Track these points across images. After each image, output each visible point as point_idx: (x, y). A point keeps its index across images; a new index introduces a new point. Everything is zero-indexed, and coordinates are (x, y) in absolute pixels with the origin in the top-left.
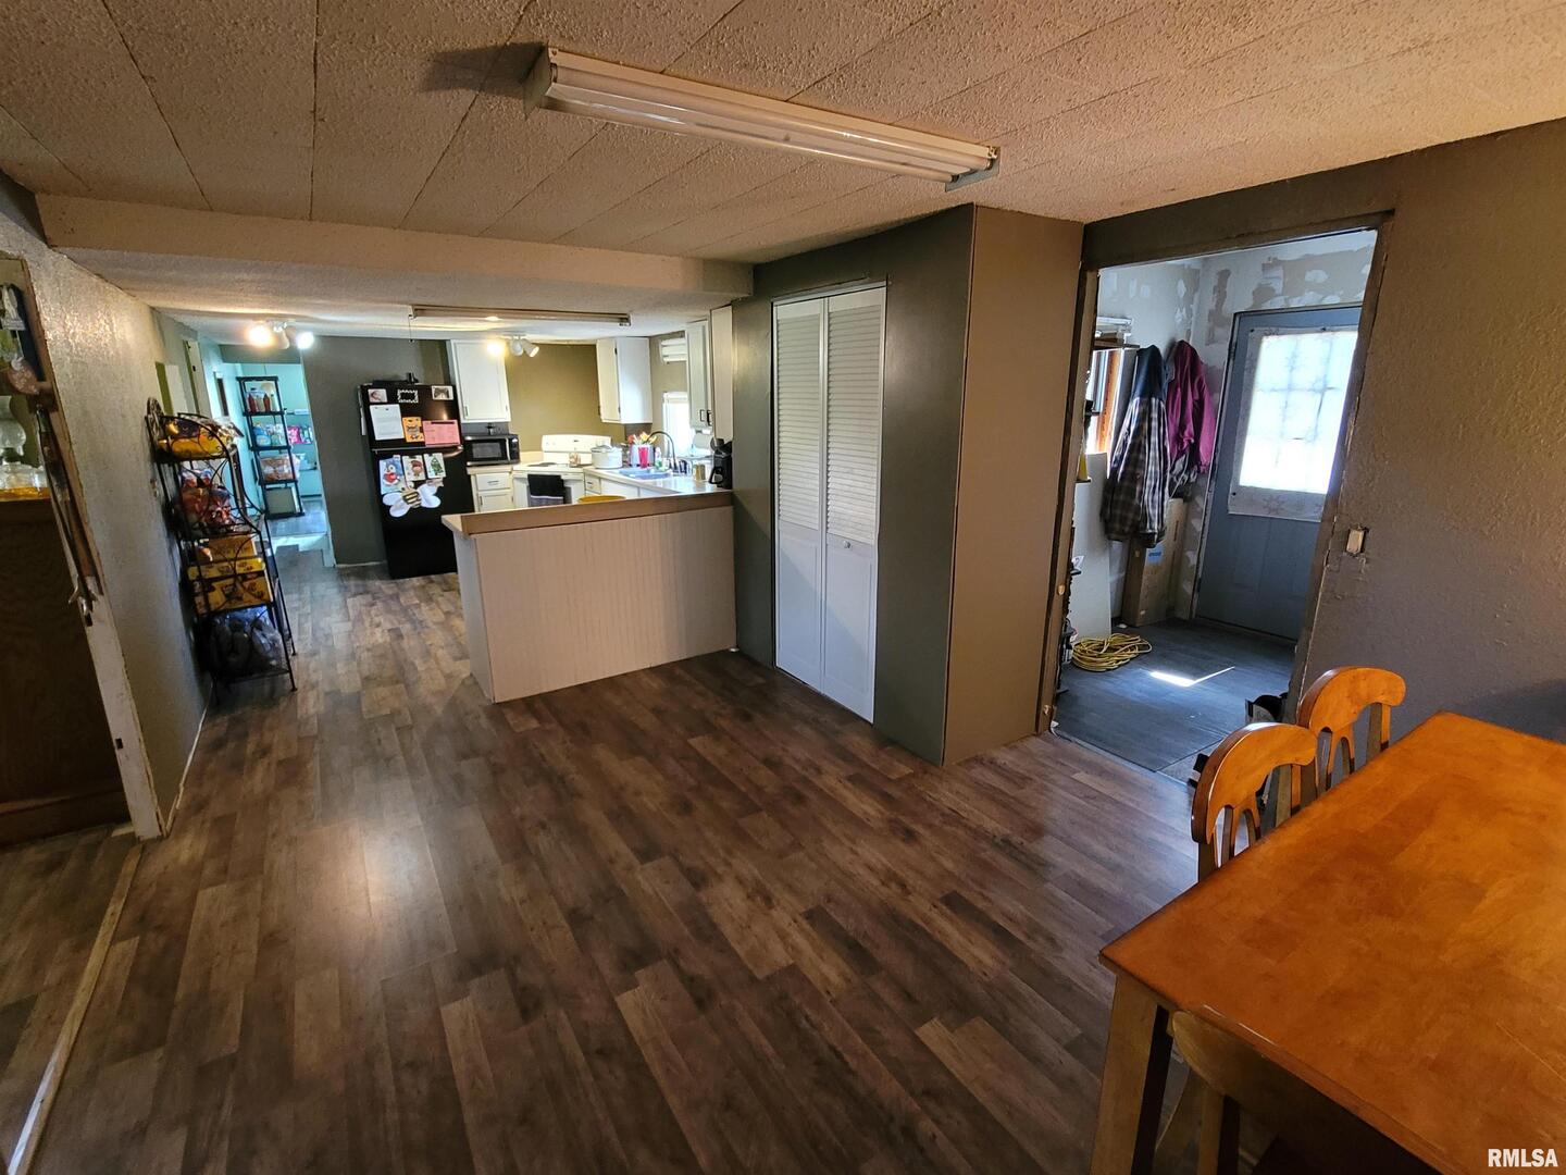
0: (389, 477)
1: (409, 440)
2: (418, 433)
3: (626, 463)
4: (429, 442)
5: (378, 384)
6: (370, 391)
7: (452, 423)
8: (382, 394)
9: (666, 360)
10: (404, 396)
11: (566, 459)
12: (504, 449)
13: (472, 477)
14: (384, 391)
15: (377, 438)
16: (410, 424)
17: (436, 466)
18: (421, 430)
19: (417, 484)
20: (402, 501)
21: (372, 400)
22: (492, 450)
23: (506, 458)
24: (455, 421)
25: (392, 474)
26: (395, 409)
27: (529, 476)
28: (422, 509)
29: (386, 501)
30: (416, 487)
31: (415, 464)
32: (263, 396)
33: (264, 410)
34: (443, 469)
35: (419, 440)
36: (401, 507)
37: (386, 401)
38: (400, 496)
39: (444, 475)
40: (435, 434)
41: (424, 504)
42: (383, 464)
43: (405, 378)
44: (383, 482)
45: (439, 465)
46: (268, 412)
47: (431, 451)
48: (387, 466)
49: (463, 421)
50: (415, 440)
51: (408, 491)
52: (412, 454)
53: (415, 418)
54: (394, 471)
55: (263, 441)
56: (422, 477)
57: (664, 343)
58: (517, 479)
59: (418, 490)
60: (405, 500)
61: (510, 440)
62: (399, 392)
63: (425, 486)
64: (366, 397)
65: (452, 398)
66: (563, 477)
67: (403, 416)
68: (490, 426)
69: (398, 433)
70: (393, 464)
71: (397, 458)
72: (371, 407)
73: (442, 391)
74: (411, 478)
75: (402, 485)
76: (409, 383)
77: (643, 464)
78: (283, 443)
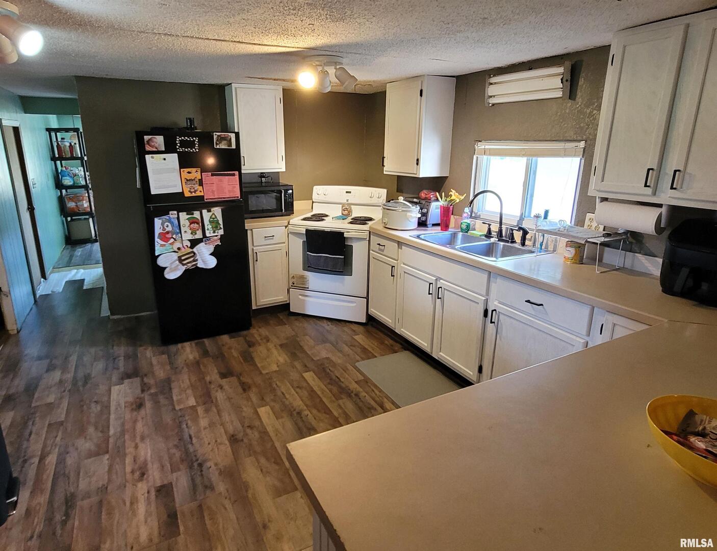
0: (164, 237)
1: (187, 194)
2: (197, 187)
3: (422, 224)
4: (209, 197)
5: (155, 131)
6: (146, 138)
7: (234, 175)
8: (159, 141)
9: (492, 101)
10: (184, 144)
11: (337, 211)
12: (279, 199)
13: (249, 233)
14: (162, 137)
15: (153, 192)
16: (189, 177)
17: (214, 222)
18: (201, 183)
19: (194, 243)
20: (177, 262)
21: (148, 148)
22: (267, 201)
23: (282, 210)
24: (237, 173)
25: (168, 233)
26: (173, 158)
27: (307, 231)
28: (197, 269)
29: (161, 262)
30: (192, 247)
31: (192, 221)
32: (68, 144)
33: (69, 155)
34: (222, 226)
35: (198, 194)
36: (176, 269)
37: (164, 149)
38: (175, 256)
39: (221, 232)
40: (214, 188)
41: (200, 265)
42: (158, 222)
43: (183, 124)
44: (157, 240)
45: (217, 222)
46: (73, 158)
47: (209, 205)
48: (163, 224)
49: (243, 172)
50: (194, 194)
51: (183, 251)
52: (189, 210)
53: (194, 170)
54: (169, 229)
55: (67, 181)
56: (199, 235)
57: (493, 80)
58: (292, 233)
59: (195, 250)
60: (180, 260)
61: (286, 191)
62: (178, 139)
63: (202, 244)
64: (141, 144)
65: (234, 146)
66: (346, 235)
67: (180, 168)
68: (262, 175)
69: (175, 186)
70: (170, 221)
71: (173, 214)
72: (148, 157)
73: (224, 139)
74: (187, 236)
75: (178, 245)
76: (189, 130)
77: (444, 225)
78: (83, 183)
